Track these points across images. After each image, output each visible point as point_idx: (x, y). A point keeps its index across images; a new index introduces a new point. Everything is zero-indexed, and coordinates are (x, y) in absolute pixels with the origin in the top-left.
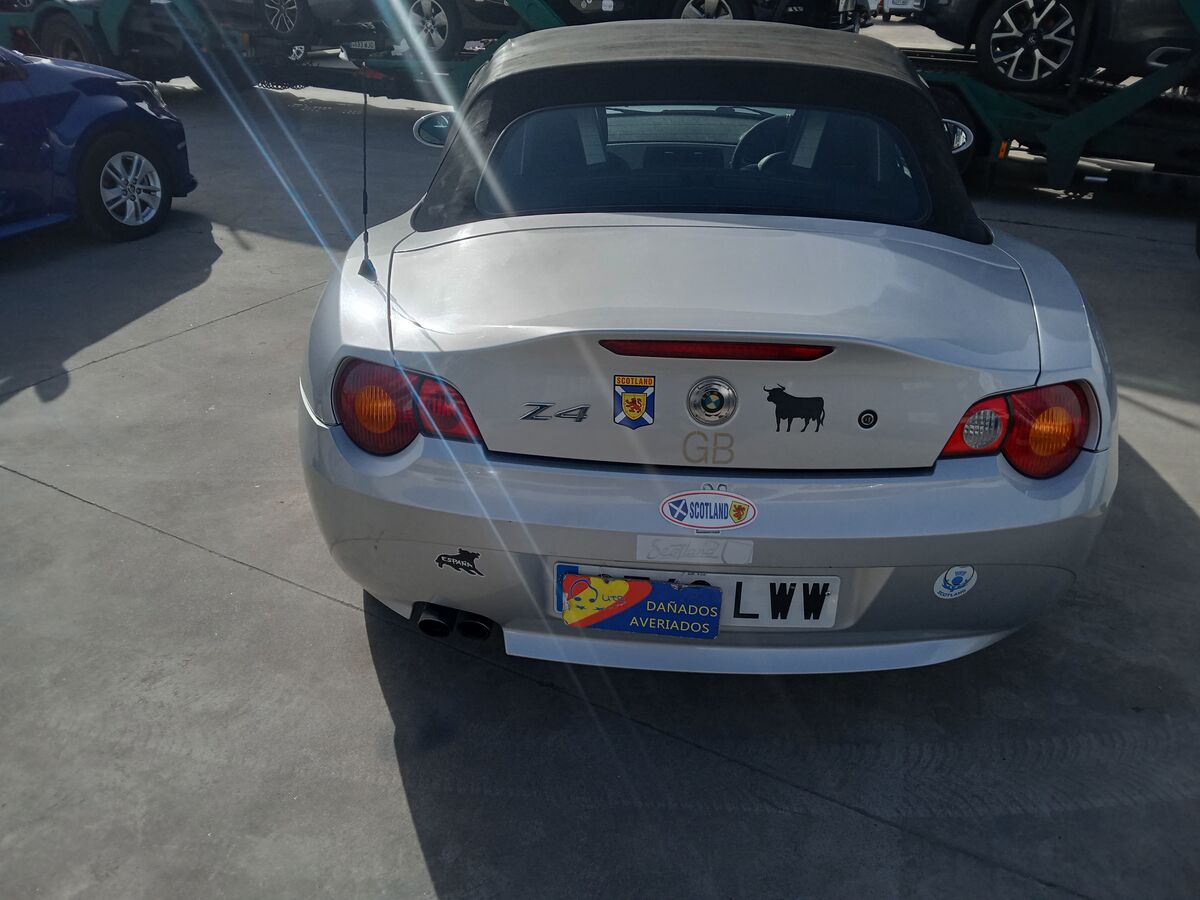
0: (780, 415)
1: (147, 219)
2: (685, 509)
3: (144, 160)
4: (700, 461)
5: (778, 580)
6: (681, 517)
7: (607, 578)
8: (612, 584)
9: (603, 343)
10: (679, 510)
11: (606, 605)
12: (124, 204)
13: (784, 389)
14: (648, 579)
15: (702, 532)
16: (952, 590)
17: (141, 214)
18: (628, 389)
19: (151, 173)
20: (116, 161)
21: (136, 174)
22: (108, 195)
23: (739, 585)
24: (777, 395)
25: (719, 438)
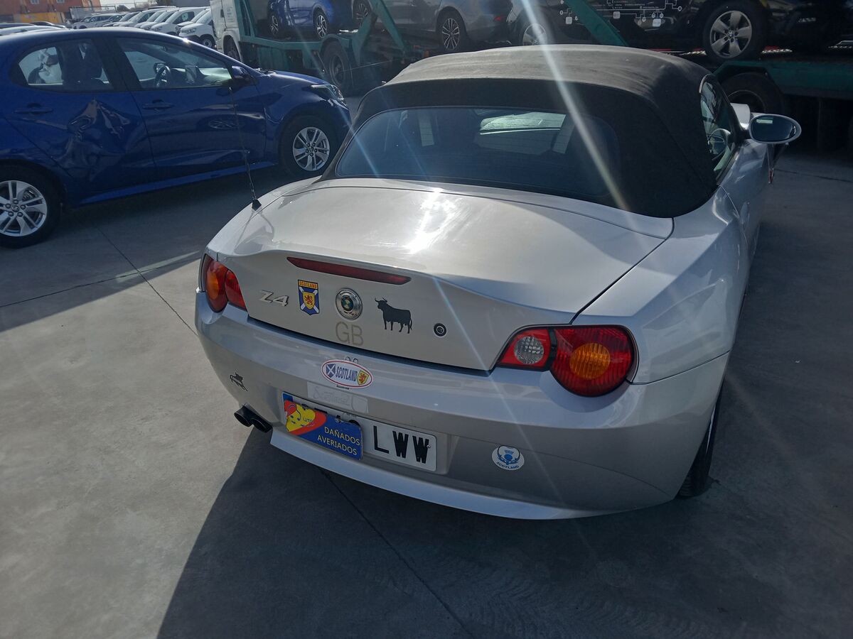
0: (386, 319)
1: (319, 168)
2: (334, 370)
3: (321, 132)
4: (345, 341)
5: (398, 431)
6: (331, 375)
7: (305, 406)
8: (308, 411)
9: (289, 259)
10: (331, 370)
11: (306, 424)
12: (307, 157)
13: (386, 301)
14: (326, 413)
15: (340, 386)
16: (507, 464)
17: (316, 165)
18: (307, 289)
19: (325, 140)
20: (304, 133)
21: (315, 141)
22: (297, 152)
23: (375, 428)
24: (383, 305)
25: (354, 328)
